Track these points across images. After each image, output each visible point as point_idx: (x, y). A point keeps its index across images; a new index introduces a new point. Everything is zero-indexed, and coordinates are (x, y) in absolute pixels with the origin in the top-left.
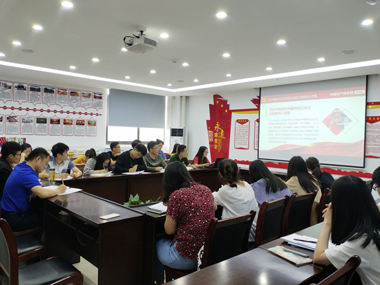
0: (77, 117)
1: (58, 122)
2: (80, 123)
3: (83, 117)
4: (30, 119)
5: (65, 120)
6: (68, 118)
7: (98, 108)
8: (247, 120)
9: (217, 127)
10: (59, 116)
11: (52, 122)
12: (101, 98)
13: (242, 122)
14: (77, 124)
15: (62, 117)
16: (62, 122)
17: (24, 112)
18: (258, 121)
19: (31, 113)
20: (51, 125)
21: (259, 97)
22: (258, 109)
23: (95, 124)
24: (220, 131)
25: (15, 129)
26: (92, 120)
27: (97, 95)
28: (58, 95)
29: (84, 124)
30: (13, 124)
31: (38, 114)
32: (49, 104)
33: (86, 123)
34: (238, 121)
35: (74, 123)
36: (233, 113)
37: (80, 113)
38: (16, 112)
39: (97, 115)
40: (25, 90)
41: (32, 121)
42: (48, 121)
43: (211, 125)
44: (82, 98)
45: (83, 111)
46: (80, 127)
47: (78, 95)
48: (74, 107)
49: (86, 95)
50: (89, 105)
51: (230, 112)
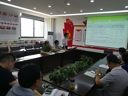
0: (6, 25)
2: (8, 28)
3: (10, 26)
6: (2, 26)
7: (16, 22)
8: (81, 30)
12: (18, 17)
13: (78, 30)
14: (7, 29)
18: (85, 30)
22: (86, 26)
23: (15, 29)
24: (69, 34)
26: (14, 27)
27: (16, 16)
29: (10, 29)
33: (11, 28)
34: (77, 30)
35: (6, 28)
36: (75, 27)
39: (16, 25)
43: (65, 31)
44: (9, 16)
45: (10, 23)
46: (9, 30)
47: (7, 15)
48: (5, 20)
49: (11, 15)
50: (12, 20)
51: (73, 26)
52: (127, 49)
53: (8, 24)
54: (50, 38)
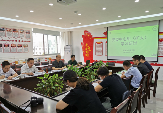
0: (17, 43)
1: (8, 46)
2: (19, 46)
3: (21, 43)
5: (11, 45)
6: (13, 44)
7: (28, 38)
8: (101, 42)
9: (87, 46)
10: (8, 43)
11: (5, 46)
12: (29, 33)
15: (10, 43)
18: (107, 42)
20: (4, 48)
23: (27, 46)
26: (25, 44)
27: (27, 32)
28: (7, 32)
29: (21, 47)
32: (2, 37)
33: (23, 46)
34: (97, 43)
35: (17, 46)
36: (94, 39)
37: (19, 41)
39: (28, 41)
42: (3, 46)
43: (84, 45)
44: (20, 33)
45: (21, 40)
47: (17, 32)
48: (16, 38)
49: (22, 31)
50: (23, 37)
51: (93, 39)
52: (157, 61)
54: (67, 54)
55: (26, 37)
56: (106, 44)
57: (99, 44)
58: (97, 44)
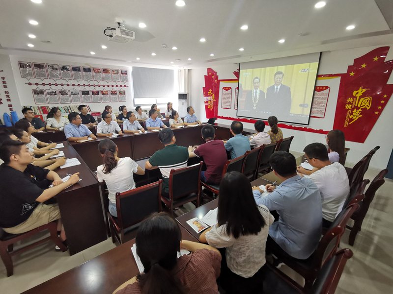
0: (110, 89)
1: (97, 93)
2: (114, 93)
3: (115, 89)
4: (77, 92)
5: (102, 92)
6: (104, 90)
7: (125, 82)
8: (230, 88)
9: (210, 92)
10: (97, 89)
11: (93, 93)
12: (126, 74)
13: (227, 89)
14: (111, 94)
15: (100, 89)
16: (100, 93)
17: (71, 87)
18: (238, 88)
19: (76, 88)
20: (93, 96)
21: (239, 70)
22: (238, 80)
23: (124, 94)
24: (212, 95)
25: (67, 99)
26: (122, 90)
27: (123, 72)
28: (94, 73)
29: (116, 94)
30: (65, 97)
31: (82, 88)
32: (89, 81)
33: (118, 93)
34: (224, 88)
35: (109, 93)
36: (221, 82)
38: (65, 88)
39: (125, 86)
40: (69, 70)
41: (78, 94)
42: (90, 93)
43: (206, 91)
44: (113, 74)
45: (115, 84)
46: (114, 96)
47: (109, 73)
48: (108, 81)
49: (115, 72)
50: (118, 79)
51: (219, 81)
52: (308, 125)
53: (113, 86)
54: (183, 104)
55: (122, 81)
56: (237, 90)
57: (227, 90)
58: (224, 91)
